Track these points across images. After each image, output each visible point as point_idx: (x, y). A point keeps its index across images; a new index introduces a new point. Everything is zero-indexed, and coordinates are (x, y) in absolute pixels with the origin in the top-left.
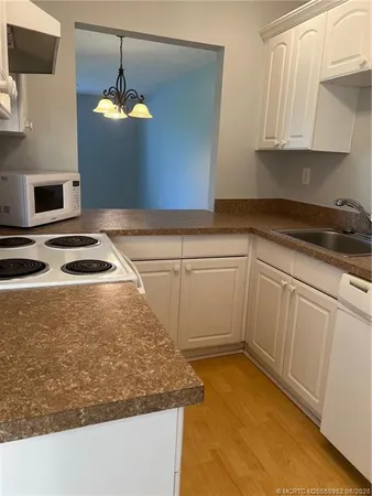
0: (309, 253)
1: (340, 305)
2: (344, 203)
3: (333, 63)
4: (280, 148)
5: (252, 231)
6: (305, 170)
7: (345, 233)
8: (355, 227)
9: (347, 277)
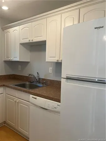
0: (21, 91)
1: (30, 104)
2: (30, 75)
3: (23, 39)
4: (11, 60)
5: (4, 85)
6: (19, 66)
7: (31, 82)
8: (33, 81)
9: (31, 96)
